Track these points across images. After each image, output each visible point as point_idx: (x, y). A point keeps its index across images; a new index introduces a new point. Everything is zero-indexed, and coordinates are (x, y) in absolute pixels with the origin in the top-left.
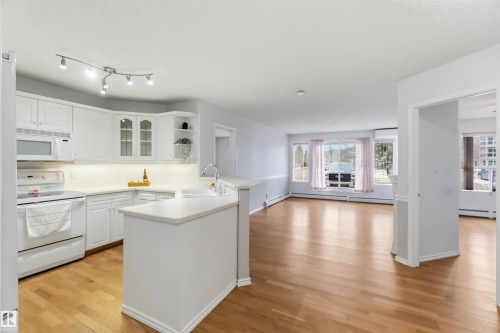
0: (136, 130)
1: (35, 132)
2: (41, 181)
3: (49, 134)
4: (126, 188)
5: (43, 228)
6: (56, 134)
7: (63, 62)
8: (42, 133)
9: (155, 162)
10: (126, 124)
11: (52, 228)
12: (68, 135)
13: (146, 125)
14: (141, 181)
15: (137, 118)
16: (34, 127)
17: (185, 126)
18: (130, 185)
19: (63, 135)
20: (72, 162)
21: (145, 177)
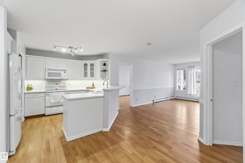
0: (89, 67)
1: (56, 70)
2: (59, 85)
3: (60, 70)
4: (86, 89)
5: (55, 100)
6: (62, 70)
7: (55, 48)
8: (58, 70)
9: (96, 79)
10: (86, 65)
11: (58, 100)
12: (66, 70)
13: (92, 65)
14: (92, 86)
15: (89, 62)
16: (56, 68)
17: (105, 65)
18: (87, 88)
19: (64, 70)
20: (67, 79)
21: (93, 85)
